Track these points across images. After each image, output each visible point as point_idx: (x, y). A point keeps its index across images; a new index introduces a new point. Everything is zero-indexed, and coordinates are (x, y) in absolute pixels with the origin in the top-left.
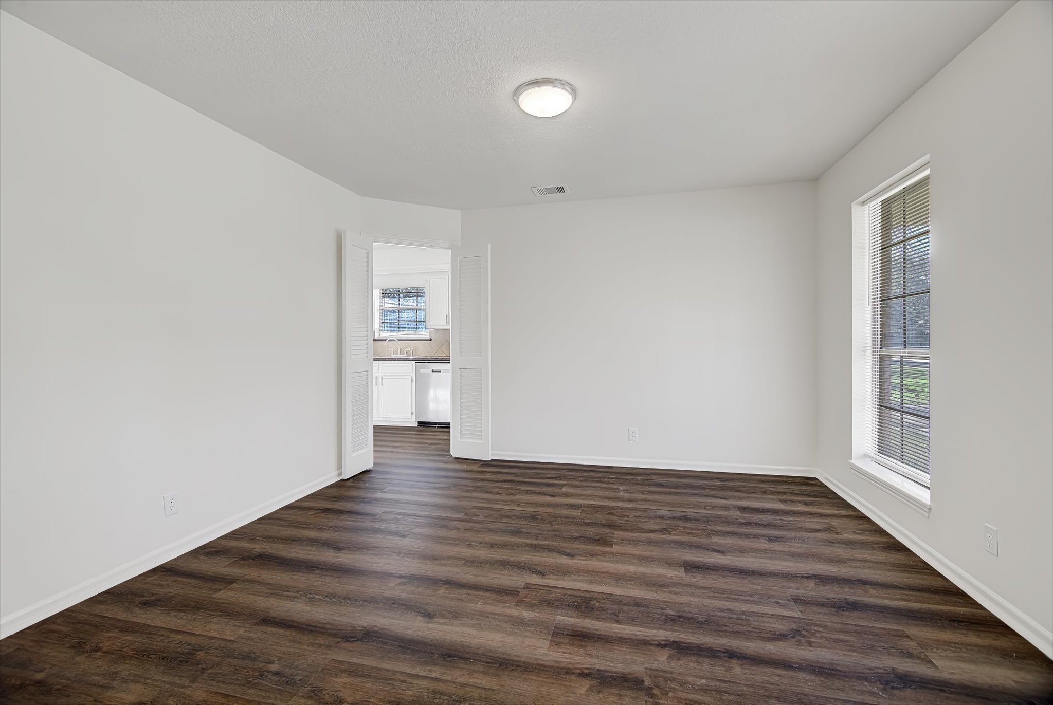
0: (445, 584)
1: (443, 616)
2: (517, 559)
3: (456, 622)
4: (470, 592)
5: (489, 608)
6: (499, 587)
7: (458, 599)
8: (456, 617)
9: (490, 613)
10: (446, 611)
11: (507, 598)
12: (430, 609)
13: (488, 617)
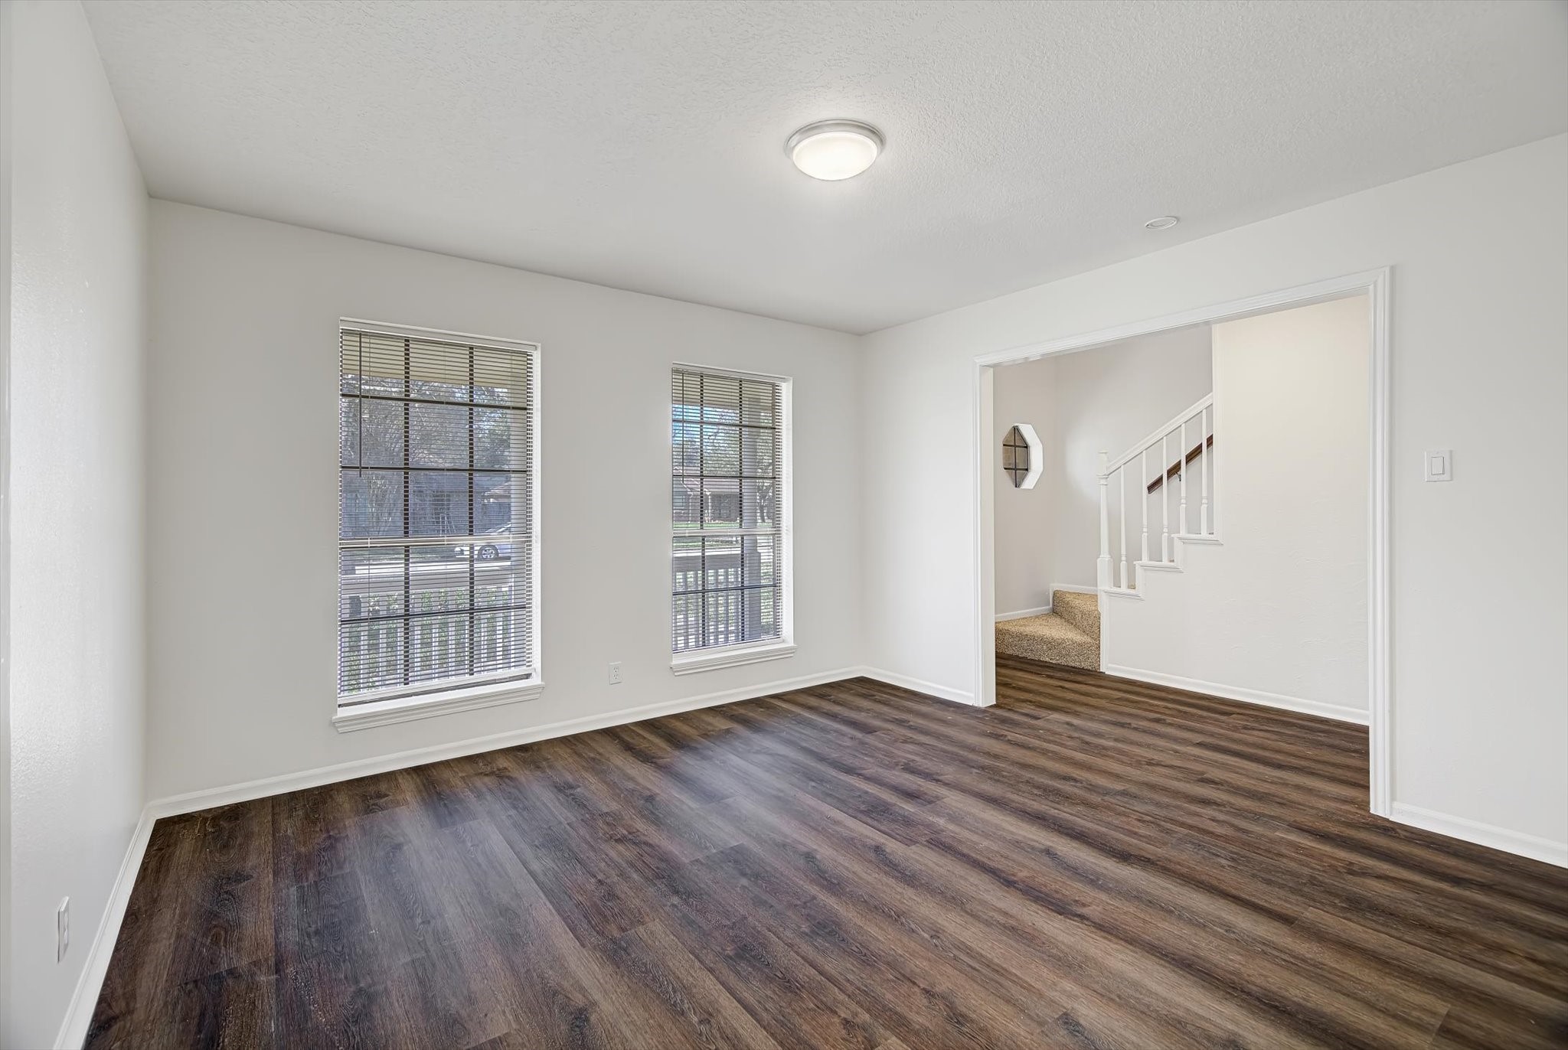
0: (1015, 882)
1: (1033, 848)
2: (885, 879)
3: (1020, 838)
4: (986, 861)
5: (975, 838)
6: (945, 854)
7: (1006, 858)
8: (1017, 842)
9: (977, 833)
10: (1028, 852)
11: (949, 841)
12: (1046, 859)
13: (983, 831)
